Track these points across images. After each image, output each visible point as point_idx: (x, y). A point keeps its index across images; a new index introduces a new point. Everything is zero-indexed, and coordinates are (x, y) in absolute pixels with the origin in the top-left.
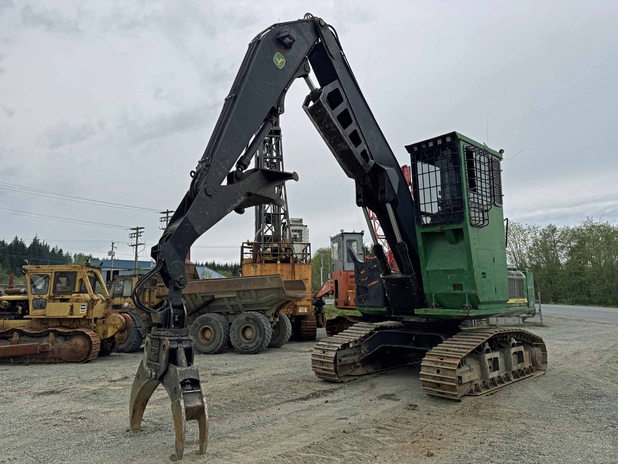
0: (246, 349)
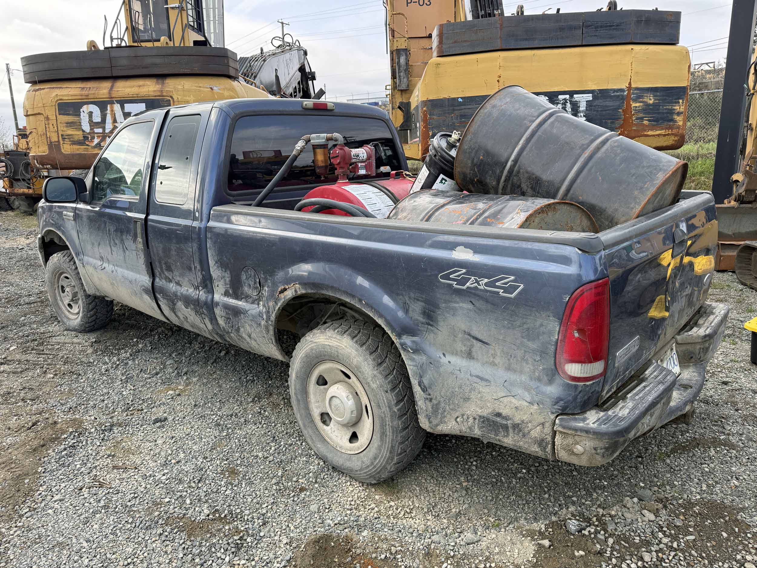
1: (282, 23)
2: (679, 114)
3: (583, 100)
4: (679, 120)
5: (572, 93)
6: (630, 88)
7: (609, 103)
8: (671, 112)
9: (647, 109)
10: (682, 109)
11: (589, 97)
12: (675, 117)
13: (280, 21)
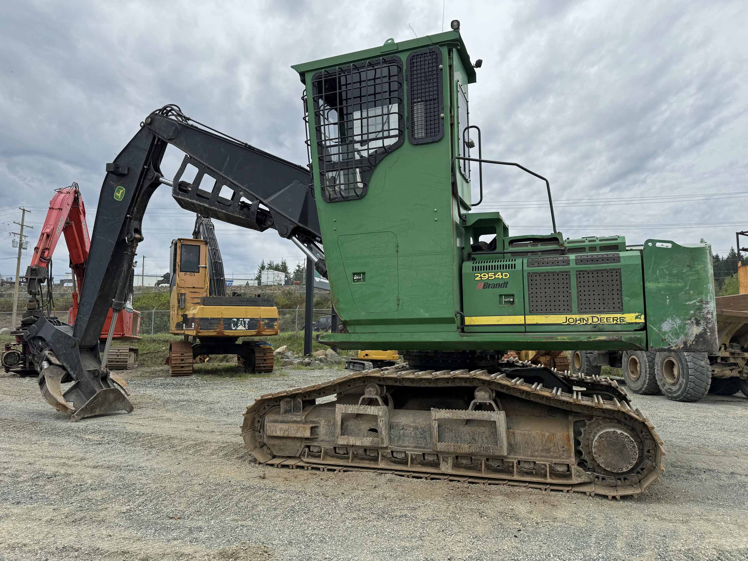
0: (670, 393)
1: (24, 210)
2: (275, 325)
3: (247, 321)
4: (276, 327)
5: (244, 319)
6: (260, 318)
7: (255, 322)
8: (273, 325)
9: (266, 324)
10: (276, 324)
11: (249, 320)
12: (274, 326)
13: (22, 208)
